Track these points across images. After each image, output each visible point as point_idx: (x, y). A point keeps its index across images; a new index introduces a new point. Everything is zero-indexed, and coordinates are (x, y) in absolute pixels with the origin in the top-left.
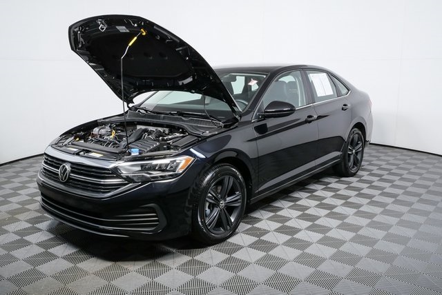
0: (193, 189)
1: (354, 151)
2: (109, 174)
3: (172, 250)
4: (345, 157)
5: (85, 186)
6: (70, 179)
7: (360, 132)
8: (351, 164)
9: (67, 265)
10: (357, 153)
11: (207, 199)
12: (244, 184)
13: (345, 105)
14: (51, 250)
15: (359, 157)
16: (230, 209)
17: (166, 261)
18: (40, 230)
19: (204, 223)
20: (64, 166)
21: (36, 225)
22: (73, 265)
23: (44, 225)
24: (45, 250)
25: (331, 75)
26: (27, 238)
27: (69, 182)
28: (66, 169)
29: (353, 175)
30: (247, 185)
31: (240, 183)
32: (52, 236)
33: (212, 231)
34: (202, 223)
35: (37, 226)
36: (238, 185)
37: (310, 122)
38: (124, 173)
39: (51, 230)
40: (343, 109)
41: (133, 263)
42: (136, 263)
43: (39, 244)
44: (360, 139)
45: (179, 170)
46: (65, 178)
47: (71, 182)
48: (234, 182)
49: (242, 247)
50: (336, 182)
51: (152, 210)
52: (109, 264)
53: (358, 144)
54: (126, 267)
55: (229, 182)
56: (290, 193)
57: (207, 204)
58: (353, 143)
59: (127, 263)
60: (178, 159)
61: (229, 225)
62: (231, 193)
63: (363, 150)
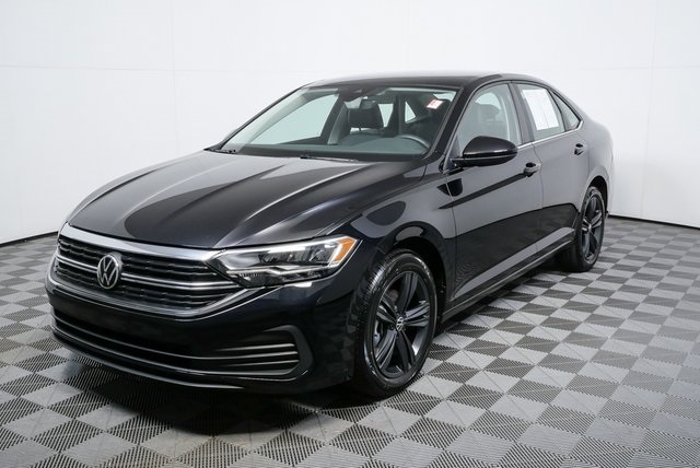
0: (357, 297)
1: (590, 227)
2: (203, 271)
3: (312, 409)
4: (578, 238)
5: (155, 295)
6: (121, 282)
7: (599, 194)
8: (585, 249)
9: (122, 445)
10: (593, 230)
11: (378, 314)
12: (434, 287)
13: (578, 145)
14: (83, 419)
15: (597, 236)
16: (411, 332)
17: (308, 431)
18: (49, 381)
19: (372, 358)
20: (108, 260)
21: (40, 373)
22: (135, 445)
23: (55, 372)
24: (70, 419)
25: (554, 94)
26: (28, 397)
27: (120, 288)
28: (113, 265)
29: (588, 269)
30: (438, 288)
31: (428, 284)
32: (77, 392)
33: (385, 372)
34: (369, 357)
35: (43, 373)
36: (424, 288)
37: (530, 175)
38: (231, 269)
39: (71, 381)
40: (576, 152)
41: (246, 436)
42: (253, 436)
43: (57, 408)
44: (599, 206)
45: (333, 263)
46: (112, 282)
47: (124, 289)
48: (418, 283)
49: (439, 401)
50: (563, 281)
51: (286, 337)
52: (202, 440)
53: (596, 214)
54: (236, 444)
55: (412, 282)
56: (490, 302)
57: (377, 324)
58: (589, 212)
59: (236, 437)
60: (328, 243)
61: (410, 361)
62: (414, 304)
63: (603, 224)
